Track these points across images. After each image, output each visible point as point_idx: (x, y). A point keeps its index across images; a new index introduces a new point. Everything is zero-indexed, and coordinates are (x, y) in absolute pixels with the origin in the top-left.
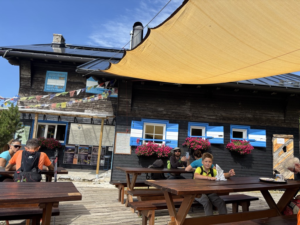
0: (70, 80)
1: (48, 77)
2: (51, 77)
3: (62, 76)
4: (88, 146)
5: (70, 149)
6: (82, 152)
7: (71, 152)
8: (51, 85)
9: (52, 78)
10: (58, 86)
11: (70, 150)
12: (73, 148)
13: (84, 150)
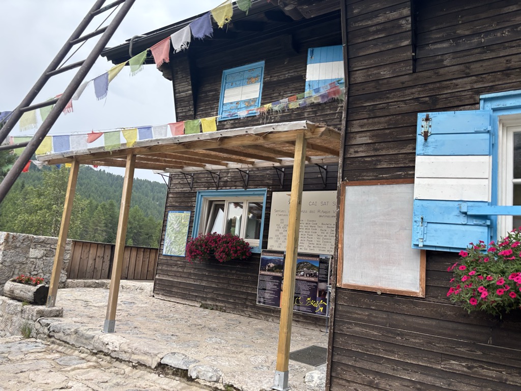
0: (271, 77)
1: (227, 84)
2: (230, 84)
3: (252, 75)
4: (317, 256)
5: (272, 265)
6: (302, 273)
7: (274, 274)
8: (231, 103)
9: (234, 85)
10: (245, 101)
11: (273, 268)
12: (279, 261)
13: (308, 268)
